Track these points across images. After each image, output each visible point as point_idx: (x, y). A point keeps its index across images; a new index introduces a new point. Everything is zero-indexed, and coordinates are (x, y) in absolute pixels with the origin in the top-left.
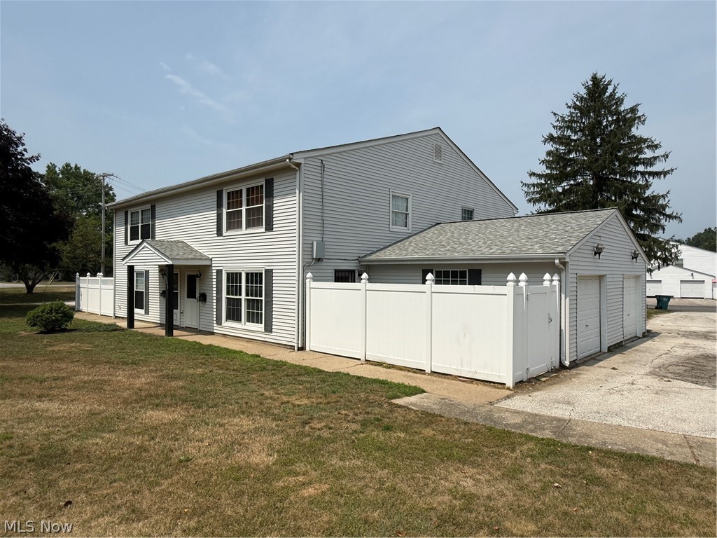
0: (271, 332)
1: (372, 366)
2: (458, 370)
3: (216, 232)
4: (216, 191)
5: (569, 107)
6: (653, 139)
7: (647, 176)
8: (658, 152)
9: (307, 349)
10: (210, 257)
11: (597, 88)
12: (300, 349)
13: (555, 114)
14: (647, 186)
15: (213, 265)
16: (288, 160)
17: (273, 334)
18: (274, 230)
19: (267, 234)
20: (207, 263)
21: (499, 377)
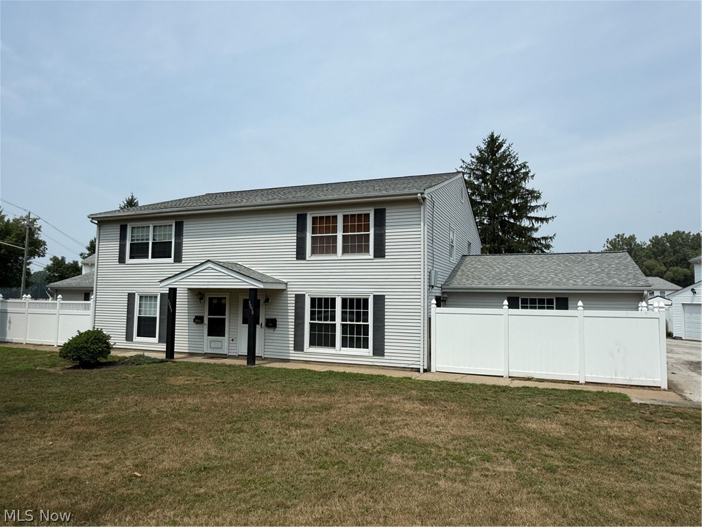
0: (383, 355)
1: (519, 381)
2: (611, 379)
3: (295, 256)
4: (296, 214)
5: (473, 157)
6: (540, 192)
7: (534, 221)
8: (540, 202)
9: (433, 370)
10: (285, 281)
11: (493, 144)
12: (425, 371)
13: (463, 161)
14: (533, 229)
15: (288, 290)
16: (419, 195)
17: (385, 358)
18: (386, 257)
19: (375, 261)
20: (282, 287)
21: (654, 381)
